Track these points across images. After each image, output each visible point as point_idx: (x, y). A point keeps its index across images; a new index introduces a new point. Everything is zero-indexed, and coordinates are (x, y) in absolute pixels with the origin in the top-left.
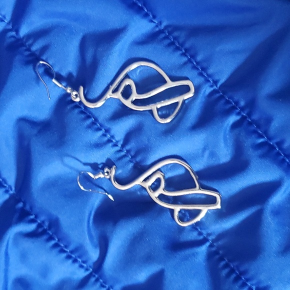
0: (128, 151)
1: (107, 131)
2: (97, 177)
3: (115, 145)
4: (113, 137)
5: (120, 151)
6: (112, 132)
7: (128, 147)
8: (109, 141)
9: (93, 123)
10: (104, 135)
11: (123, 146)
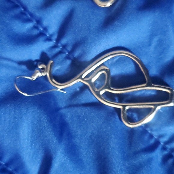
0: (64, 46)
1: (39, 22)
2: (35, 78)
3: (49, 39)
4: (45, 29)
5: (55, 47)
6: (45, 23)
7: (64, 41)
8: (42, 34)
9: (23, 13)
10: (35, 27)
11: (58, 40)
